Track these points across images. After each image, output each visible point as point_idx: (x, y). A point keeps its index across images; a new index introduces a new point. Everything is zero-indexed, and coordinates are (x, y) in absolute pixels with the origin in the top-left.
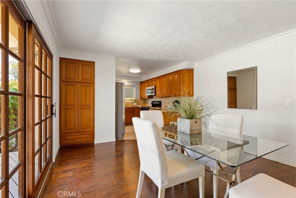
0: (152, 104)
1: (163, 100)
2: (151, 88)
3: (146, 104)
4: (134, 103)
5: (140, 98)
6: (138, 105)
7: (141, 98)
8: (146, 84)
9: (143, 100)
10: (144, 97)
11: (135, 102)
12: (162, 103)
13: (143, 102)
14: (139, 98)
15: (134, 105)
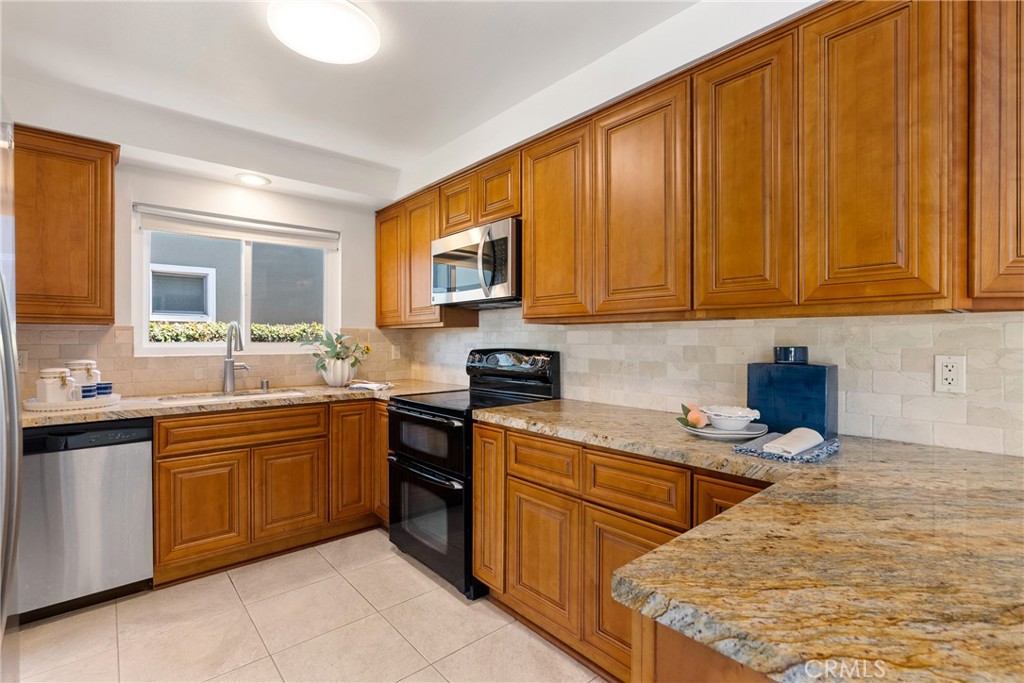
0: (469, 370)
1: (578, 347)
2: (474, 237)
3: (415, 368)
4: (330, 362)
5: (372, 326)
6: (360, 376)
7: (381, 326)
8: (426, 220)
9: (394, 341)
10: (406, 318)
11: (338, 356)
12: (568, 367)
13: (394, 352)
14: (368, 322)
15: (329, 377)
